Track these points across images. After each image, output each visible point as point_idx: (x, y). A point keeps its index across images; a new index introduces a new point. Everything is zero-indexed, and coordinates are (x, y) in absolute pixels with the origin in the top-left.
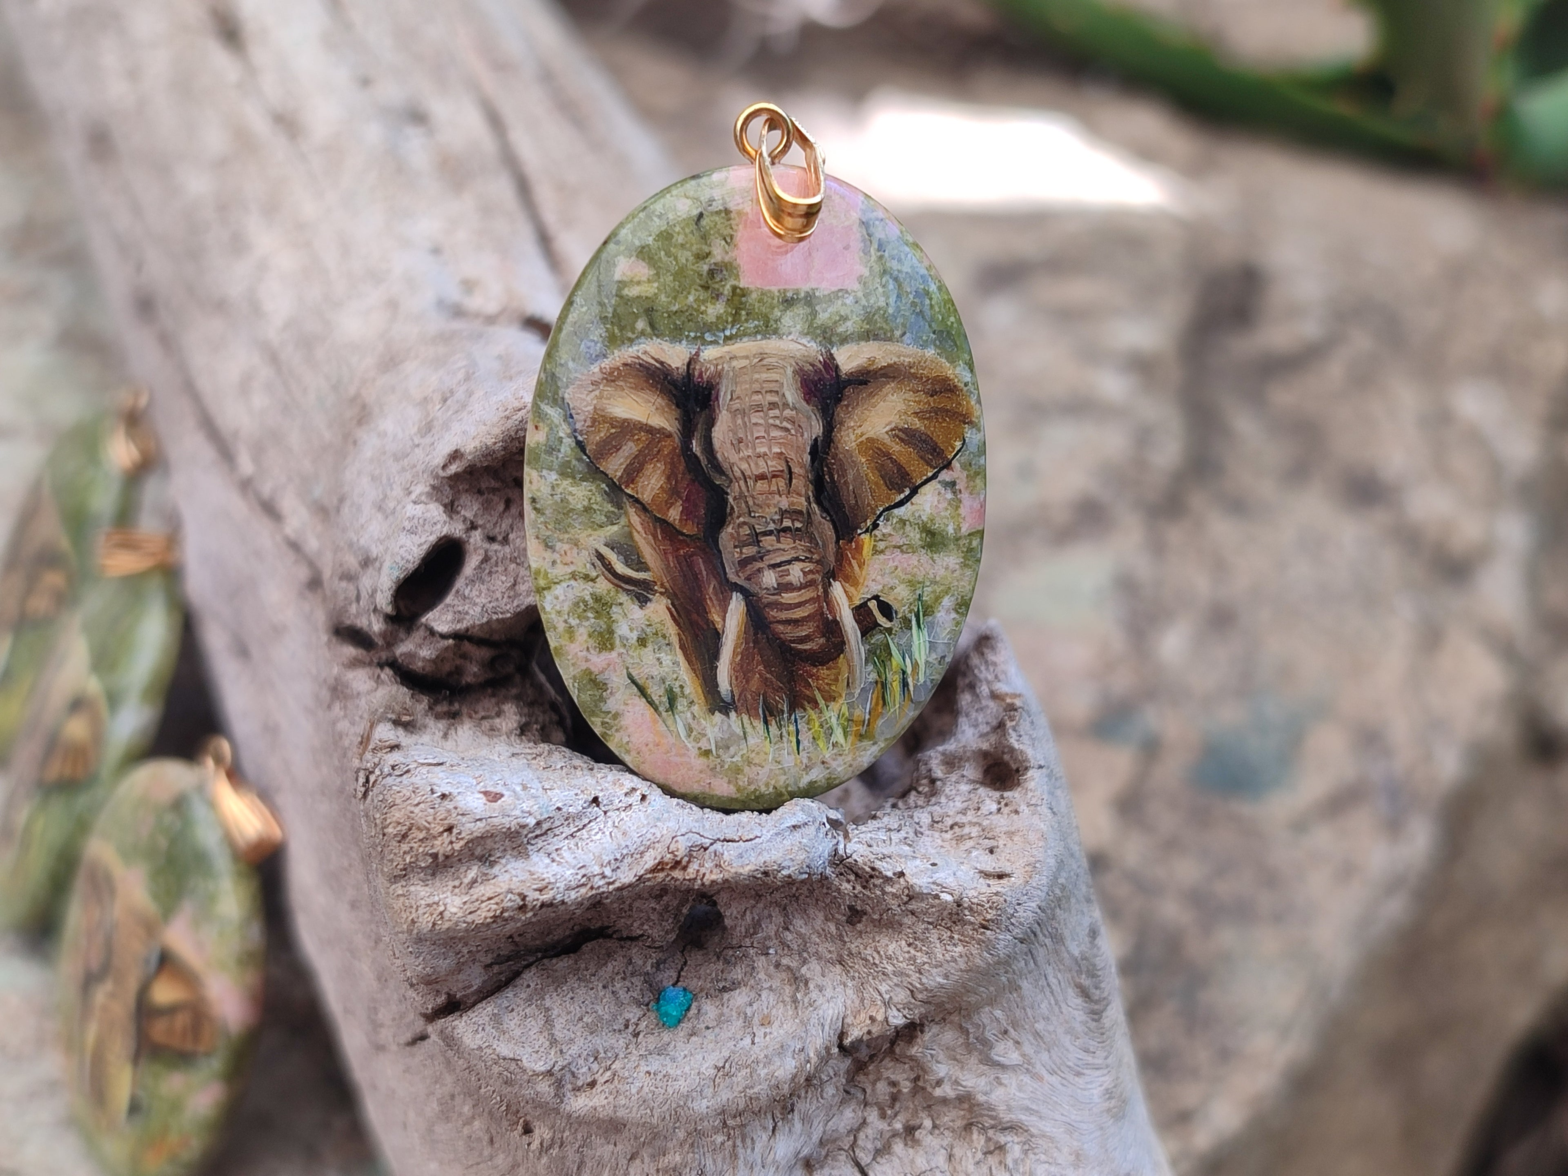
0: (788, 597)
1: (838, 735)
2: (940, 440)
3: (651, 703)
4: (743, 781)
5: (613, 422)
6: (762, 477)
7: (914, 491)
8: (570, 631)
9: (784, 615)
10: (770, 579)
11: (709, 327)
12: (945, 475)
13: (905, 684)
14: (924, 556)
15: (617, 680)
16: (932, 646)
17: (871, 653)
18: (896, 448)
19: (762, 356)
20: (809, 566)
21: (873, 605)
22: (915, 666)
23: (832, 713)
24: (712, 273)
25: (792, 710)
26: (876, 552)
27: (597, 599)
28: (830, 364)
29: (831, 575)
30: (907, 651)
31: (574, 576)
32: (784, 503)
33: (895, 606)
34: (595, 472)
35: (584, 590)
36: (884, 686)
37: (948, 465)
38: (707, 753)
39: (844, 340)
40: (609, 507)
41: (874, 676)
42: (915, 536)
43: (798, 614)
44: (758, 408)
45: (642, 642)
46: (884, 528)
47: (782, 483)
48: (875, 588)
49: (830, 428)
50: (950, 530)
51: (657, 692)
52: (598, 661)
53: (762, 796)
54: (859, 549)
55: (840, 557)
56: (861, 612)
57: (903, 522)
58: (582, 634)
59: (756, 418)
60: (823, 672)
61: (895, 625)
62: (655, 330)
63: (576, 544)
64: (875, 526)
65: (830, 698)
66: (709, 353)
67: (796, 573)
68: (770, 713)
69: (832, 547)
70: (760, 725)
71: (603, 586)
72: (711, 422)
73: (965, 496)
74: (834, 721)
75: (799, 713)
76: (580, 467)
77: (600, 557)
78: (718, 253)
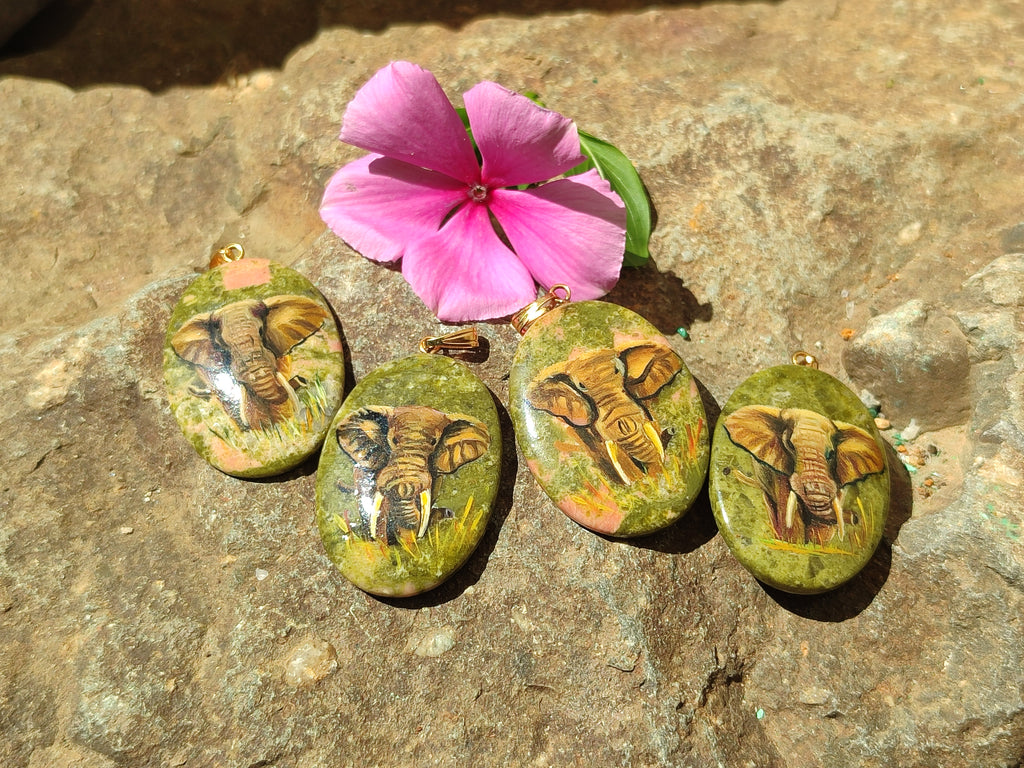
0: (260, 382)
1: (296, 432)
2: (313, 322)
3: (220, 437)
4: (262, 458)
5: (187, 344)
6: (242, 343)
7: (305, 339)
8: (186, 421)
9: (261, 388)
10: (252, 377)
11: (216, 305)
12: (317, 333)
13: (319, 408)
14: (315, 361)
15: (206, 433)
16: (327, 393)
17: (301, 398)
18: (294, 326)
19: (236, 307)
20: (266, 369)
21: (296, 379)
22: (321, 400)
23: (291, 422)
24: (215, 290)
25: (273, 424)
26: (293, 360)
27: (192, 405)
28: (262, 304)
29: (276, 370)
30: (316, 395)
31: (183, 400)
32: (252, 349)
33: (306, 378)
34: (184, 362)
35: (187, 404)
36: (310, 409)
37: (318, 330)
38: (245, 450)
39: (266, 297)
40: (190, 371)
41: (304, 406)
42: (310, 354)
43: (266, 387)
44: (237, 323)
45: (211, 414)
46: (294, 352)
47: (250, 344)
48: (296, 373)
49: (265, 323)
50: (325, 351)
51: (221, 432)
52: (197, 428)
53: (272, 463)
54: (286, 360)
55: (278, 364)
56: (292, 382)
57: (303, 350)
58: (190, 421)
59: (237, 326)
60: (282, 406)
61: (308, 385)
62: (198, 311)
63: (181, 389)
64: (291, 352)
65: (288, 417)
66: (217, 312)
67: (262, 372)
68: (265, 427)
69: (274, 360)
70: (263, 433)
71: (194, 399)
72: (220, 332)
73: (329, 340)
74: (292, 426)
75: (277, 424)
76: (178, 362)
77: (191, 389)
78: (217, 284)
